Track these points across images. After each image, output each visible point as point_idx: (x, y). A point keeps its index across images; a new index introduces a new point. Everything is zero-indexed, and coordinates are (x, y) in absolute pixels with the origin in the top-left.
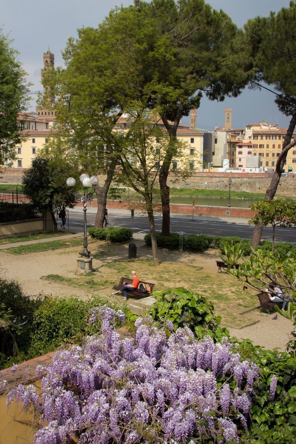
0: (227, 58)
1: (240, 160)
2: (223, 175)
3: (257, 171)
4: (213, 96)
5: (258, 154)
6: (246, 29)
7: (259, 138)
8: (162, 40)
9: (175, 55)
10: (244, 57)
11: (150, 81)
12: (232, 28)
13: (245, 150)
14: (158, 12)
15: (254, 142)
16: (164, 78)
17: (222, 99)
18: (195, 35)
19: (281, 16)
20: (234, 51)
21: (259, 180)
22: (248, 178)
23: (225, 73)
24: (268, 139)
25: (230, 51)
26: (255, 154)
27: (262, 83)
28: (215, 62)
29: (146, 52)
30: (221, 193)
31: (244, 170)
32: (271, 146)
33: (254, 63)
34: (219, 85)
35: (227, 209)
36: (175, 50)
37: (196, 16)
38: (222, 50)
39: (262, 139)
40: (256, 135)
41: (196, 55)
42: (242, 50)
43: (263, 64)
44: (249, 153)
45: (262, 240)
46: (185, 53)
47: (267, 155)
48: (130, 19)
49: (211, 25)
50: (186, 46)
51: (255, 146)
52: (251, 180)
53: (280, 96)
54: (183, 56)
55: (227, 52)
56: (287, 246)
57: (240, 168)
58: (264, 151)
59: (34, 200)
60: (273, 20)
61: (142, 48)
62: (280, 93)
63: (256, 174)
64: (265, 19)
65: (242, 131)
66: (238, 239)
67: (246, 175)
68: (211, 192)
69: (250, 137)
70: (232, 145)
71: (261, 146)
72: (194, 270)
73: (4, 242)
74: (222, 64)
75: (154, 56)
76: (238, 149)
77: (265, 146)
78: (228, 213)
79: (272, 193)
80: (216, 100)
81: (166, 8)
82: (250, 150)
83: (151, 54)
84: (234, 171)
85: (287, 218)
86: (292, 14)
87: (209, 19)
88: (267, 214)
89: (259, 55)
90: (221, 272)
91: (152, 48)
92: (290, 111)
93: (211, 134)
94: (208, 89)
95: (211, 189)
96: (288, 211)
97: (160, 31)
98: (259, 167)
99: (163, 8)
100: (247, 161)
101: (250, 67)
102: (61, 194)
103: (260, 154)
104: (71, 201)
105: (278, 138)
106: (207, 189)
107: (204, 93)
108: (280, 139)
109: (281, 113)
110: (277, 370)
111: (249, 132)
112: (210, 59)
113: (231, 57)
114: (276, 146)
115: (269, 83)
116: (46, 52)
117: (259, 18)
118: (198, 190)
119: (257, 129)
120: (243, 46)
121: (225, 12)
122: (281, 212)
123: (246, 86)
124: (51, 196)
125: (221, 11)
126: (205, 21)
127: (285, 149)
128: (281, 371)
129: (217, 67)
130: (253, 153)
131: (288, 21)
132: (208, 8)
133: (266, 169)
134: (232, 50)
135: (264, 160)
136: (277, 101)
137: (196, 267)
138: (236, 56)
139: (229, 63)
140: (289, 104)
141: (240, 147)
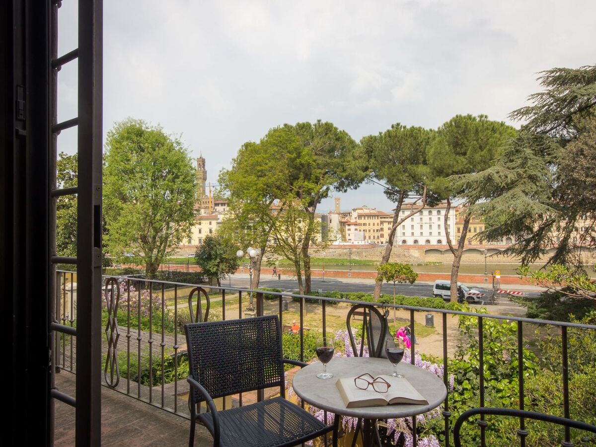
0: (350, 163)
1: (349, 235)
2: (337, 247)
3: (363, 243)
4: (338, 189)
5: (362, 230)
6: (362, 143)
7: (363, 218)
8: (305, 151)
9: (315, 161)
10: (362, 163)
11: (298, 179)
12: (352, 142)
13: (353, 227)
14: (301, 132)
15: (359, 221)
16: (307, 177)
17: (346, 191)
18: (327, 147)
19: (387, 135)
20: (355, 158)
21: (365, 250)
22: (357, 248)
23: (349, 174)
24: (369, 219)
25: (352, 158)
26: (360, 231)
27: (375, 179)
28: (342, 166)
29: (295, 159)
30: (336, 260)
31: (353, 243)
32: (372, 224)
33: (370, 166)
34: (343, 181)
35: (349, 272)
36: (315, 157)
37: (328, 135)
38: (346, 158)
39: (365, 219)
40: (360, 216)
41: (329, 161)
42: (361, 157)
43: (376, 167)
44: (356, 230)
45: (381, 295)
46: (321, 160)
47: (369, 231)
48: (283, 137)
49: (339, 141)
50: (321, 155)
51: (360, 225)
52: (359, 250)
53: (388, 188)
54: (320, 162)
55: (351, 159)
56: (400, 298)
57: (350, 241)
58: (367, 228)
59: (204, 269)
60: (381, 137)
61: (293, 156)
62: (387, 186)
63: (363, 245)
64: (375, 137)
65: (349, 213)
66: (363, 293)
67: (355, 246)
68: (329, 260)
69: (356, 218)
70: (343, 224)
71: (365, 224)
72: (334, 318)
73: (181, 303)
74: (347, 167)
75: (300, 162)
76: (347, 227)
77: (368, 224)
78: (349, 275)
79: (386, 258)
80: (341, 192)
81: (306, 129)
82: (356, 227)
83: (298, 160)
84: (345, 244)
85: (404, 276)
86: (395, 134)
87: (338, 137)
88: (390, 273)
89: (372, 160)
90: (355, 319)
91: (299, 156)
92: (396, 199)
93: (327, 216)
94: (335, 184)
95: (328, 258)
96: (404, 270)
97: (303, 145)
98: (364, 240)
99: (304, 129)
100: (355, 236)
101: (366, 169)
102: (225, 263)
103: (364, 230)
104: (233, 268)
105: (376, 218)
106: (326, 258)
107: (332, 187)
108: (378, 219)
109: (389, 201)
110: (452, 370)
111: (355, 214)
112: (338, 164)
113: (353, 162)
114: (376, 224)
115: (379, 179)
116: (199, 157)
117: (371, 136)
118: (319, 259)
119: (360, 212)
120: (361, 155)
121: (346, 131)
122: (399, 272)
123: (363, 182)
124: (218, 266)
125: (343, 131)
126: (335, 138)
127: (395, 226)
128: (455, 371)
129: (343, 168)
130: (358, 230)
131: (392, 138)
132: (336, 129)
133: (369, 242)
134: (354, 157)
135: (367, 235)
136: (385, 192)
137: (335, 316)
138: (357, 161)
139: (352, 166)
140: (394, 194)
141: (349, 225)
